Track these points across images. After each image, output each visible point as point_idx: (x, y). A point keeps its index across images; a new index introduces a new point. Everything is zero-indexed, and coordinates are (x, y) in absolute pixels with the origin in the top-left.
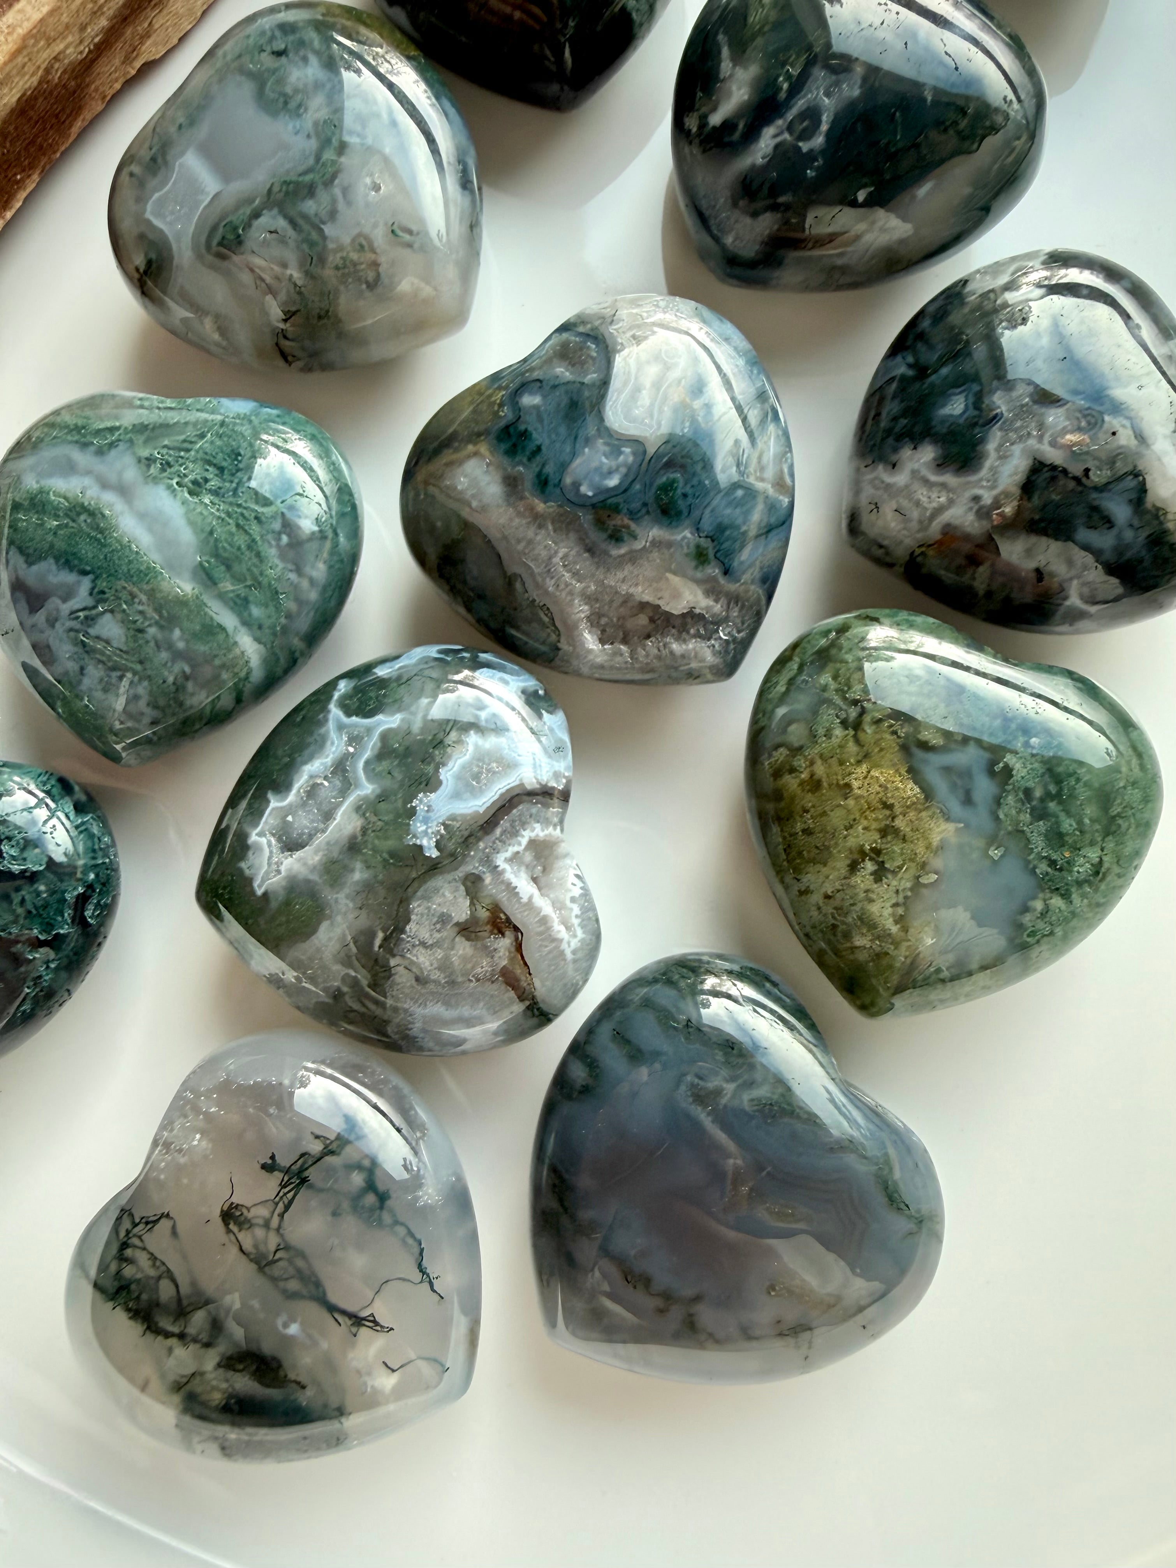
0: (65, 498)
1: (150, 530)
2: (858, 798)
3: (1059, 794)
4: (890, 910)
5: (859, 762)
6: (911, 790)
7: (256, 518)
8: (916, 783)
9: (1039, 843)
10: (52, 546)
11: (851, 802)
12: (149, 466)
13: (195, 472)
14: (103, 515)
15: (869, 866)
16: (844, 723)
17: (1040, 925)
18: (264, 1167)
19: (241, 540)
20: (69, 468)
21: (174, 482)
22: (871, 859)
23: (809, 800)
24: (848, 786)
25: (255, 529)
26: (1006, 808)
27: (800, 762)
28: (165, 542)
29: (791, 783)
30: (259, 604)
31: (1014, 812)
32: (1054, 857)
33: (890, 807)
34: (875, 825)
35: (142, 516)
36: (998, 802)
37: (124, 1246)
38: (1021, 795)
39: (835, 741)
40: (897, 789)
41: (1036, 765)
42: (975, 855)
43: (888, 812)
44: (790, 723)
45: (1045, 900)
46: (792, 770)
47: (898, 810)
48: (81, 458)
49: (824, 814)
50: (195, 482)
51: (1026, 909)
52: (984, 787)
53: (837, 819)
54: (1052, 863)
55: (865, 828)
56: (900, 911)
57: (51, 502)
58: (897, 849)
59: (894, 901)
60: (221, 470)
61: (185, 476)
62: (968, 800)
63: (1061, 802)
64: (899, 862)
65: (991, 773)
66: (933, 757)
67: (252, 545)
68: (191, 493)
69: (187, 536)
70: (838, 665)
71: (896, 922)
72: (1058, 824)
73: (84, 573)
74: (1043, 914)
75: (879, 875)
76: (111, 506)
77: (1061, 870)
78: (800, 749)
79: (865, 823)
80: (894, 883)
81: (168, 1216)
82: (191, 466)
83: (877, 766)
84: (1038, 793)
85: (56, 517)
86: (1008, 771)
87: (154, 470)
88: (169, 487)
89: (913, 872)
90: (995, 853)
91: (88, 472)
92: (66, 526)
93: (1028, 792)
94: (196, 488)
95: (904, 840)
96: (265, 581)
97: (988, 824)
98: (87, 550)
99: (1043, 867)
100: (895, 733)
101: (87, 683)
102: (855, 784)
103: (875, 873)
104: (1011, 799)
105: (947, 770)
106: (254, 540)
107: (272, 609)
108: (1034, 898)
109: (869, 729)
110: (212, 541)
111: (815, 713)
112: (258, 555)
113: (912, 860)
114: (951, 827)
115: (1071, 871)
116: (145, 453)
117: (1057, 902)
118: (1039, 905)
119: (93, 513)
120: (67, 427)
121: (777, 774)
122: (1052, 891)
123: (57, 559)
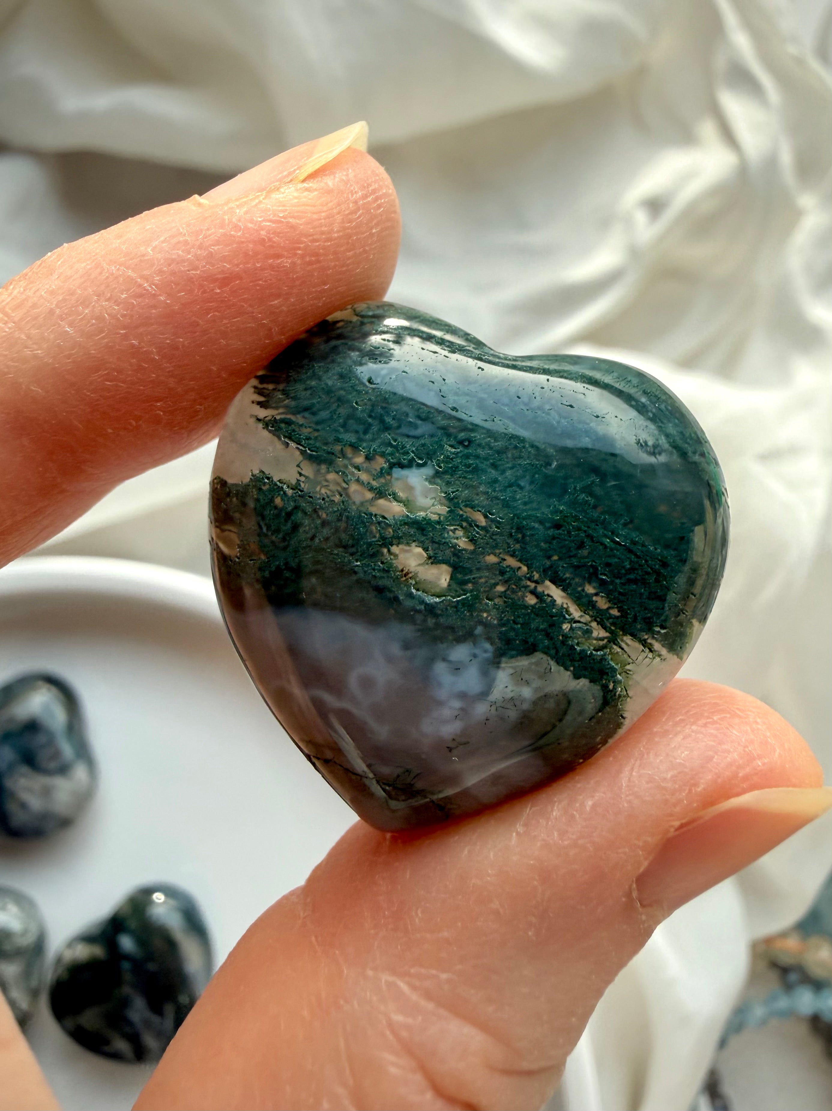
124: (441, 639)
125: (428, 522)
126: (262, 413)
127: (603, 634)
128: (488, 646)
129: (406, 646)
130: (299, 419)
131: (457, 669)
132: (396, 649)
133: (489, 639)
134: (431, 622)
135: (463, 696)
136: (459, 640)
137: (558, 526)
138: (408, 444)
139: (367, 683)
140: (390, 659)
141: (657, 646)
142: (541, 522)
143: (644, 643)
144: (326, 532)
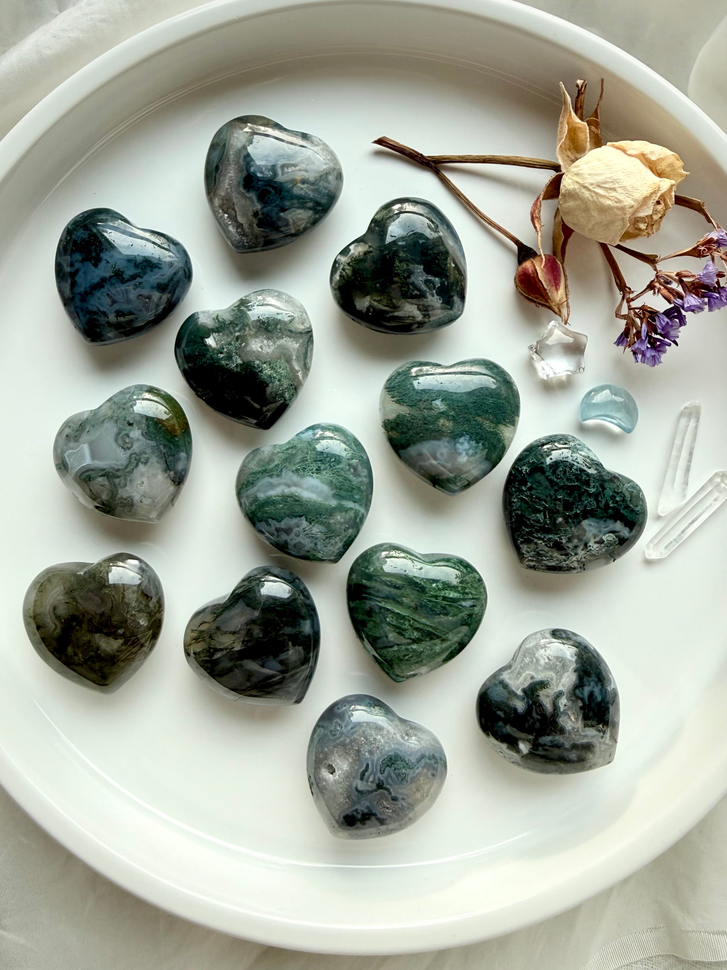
0: (278, 496)
1: (313, 492)
7: (342, 469)
10: (284, 513)
12: (298, 472)
13: (314, 467)
14: (296, 496)
19: (341, 479)
20: (272, 486)
21: (310, 473)
25: (343, 473)
28: (319, 493)
30: (356, 494)
35: (307, 489)
48: (274, 480)
50: (317, 470)
57: (275, 500)
60: (321, 461)
61: (312, 469)
67: (346, 479)
68: (317, 473)
69: (325, 488)
73: (301, 516)
76: (296, 492)
82: (312, 465)
85: (280, 504)
87: (301, 472)
88: (310, 475)
91: (280, 484)
92: (286, 505)
94: (318, 470)
96: (354, 487)
98: (297, 509)
101: (319, 547)
106: (345, 477)
107: (360, 493)
110: (334, 485)
112: (349, 480)
116: (294, 468)
119: (292, 496)
120: (260, 472)
123: (288, 516)
124: (456, 438)
125: (445, 411)
126: (394, 399)
127: (494, 425)
128: (468, 436)
129: (449, 442)
130: (404, 398)
131: (462, 444)
132: (446, 444)
133: (467, 434)
134: (452, 435)
135: (465, 450)
136: (461, 437)
137: (475, 403)
138: (433, 395)
139: (442, 454)
140: (446, 447)
141: (508, 425)
142: (471, 403)
143: (505, 425)
144: (421, 422)
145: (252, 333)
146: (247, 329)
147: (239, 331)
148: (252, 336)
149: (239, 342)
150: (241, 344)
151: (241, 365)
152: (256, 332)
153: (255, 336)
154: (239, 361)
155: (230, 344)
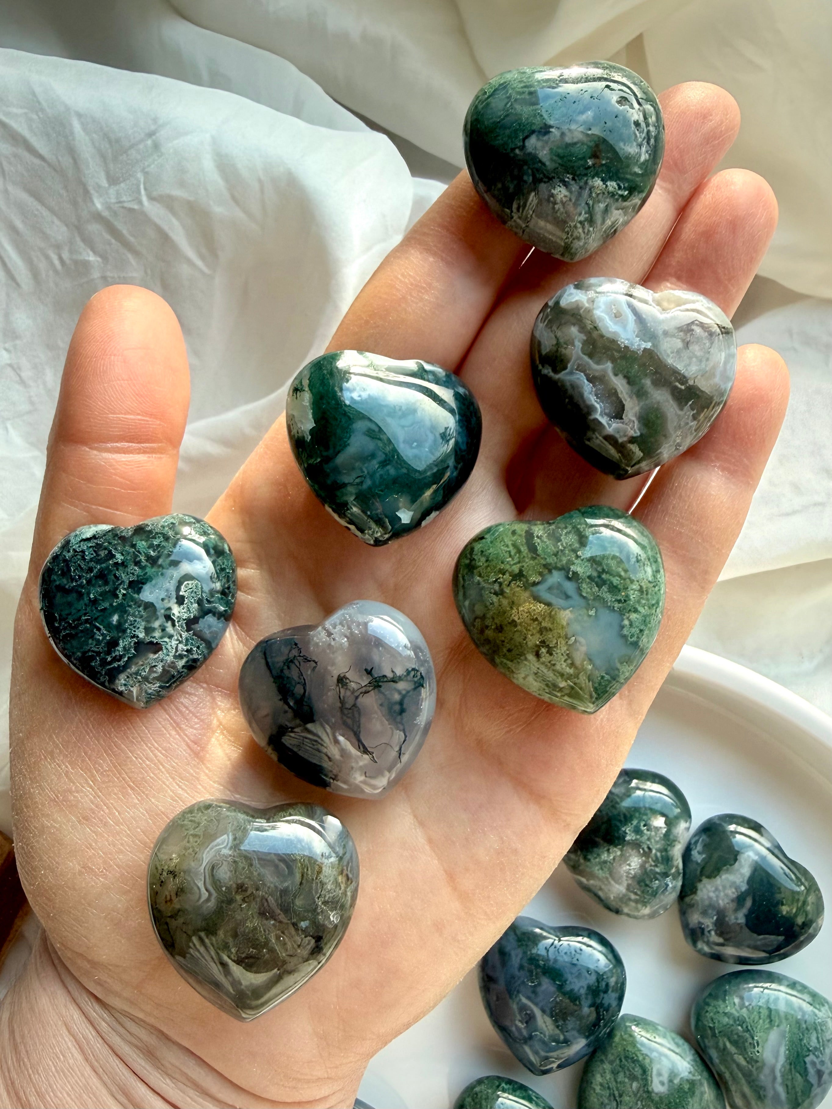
2: (521, 624)
3: (604, 570)
4: (565, 664)
5: (512, 608)
6: (540, 607)
8: (540, 603)
9: (609, 597)
11: (519, 628)
15: (543, 650)
16: (496, 594)
17: (633, 630)
18: (366, 670)
22: (543, 647)
23: (501, 636)
24: (513, 621)
26: (584, 591)
27: (488, 622)
29: (489, 633)
31: (589, 590)
32: (619, 598)
33: (536, 619)
34: (535, 632)
36: (579, 590)
37: (292, 661)
38: (588, 580)
39: (496, 604)
40: (534, 610)
41: (586, 564)
42: (586, 618)
43: (536, 623)
44: (474, 605)
45: (628, 618)
46: (487, 627)
47: (540, 619)
49: (511, 639)
51: (622, 627)
52: (569, 587)
53: (518, 638)
54: (619, 601)
55: (532, 635)
56: (569, 661)
58: (550, 636)
59: (563, 660)
62: (567, 597)
63: (607, 573)
64: (555, 641)
65: (569, 579)
66: (540, 587)
70: (478, 569)
71: (570, 668)
72: (612, 583)
74: (631, 625)
75: (550, 653)
77: (625, 601)
78: (484, 615)
79: (530, 633)
80: (558, 651)
81: (316, 663)
83: (519, 605)
84: (595, 574)
86: (575, 573)
89: (563, 642)
90: (592, 613)
93: (589, 577)
95: (551, 630)
97: (582, 602)
99: (617, 605)
100: (518, 586)
102: (516, 619)
103: (548, 652)
104: (584, 585)
105: (550, 589)
108: (623, 620)
109: (507, 590)
111: (481, 596)
113: (559, 637)
114: (567, 612)
115: (630, 600)
117: (633, 616)
118: (626, 622)
121: (482, 632)
122: (628, 612)
145: (647, 865)
146: (653, 864)
147: (656, 855)
148: (645, 862)
149: (646, 849)
150: (643, 849)
151: (624, 837)
152: (646, 869)
153: (642, 866)
154: (628, 838)
155: (649, 839)
